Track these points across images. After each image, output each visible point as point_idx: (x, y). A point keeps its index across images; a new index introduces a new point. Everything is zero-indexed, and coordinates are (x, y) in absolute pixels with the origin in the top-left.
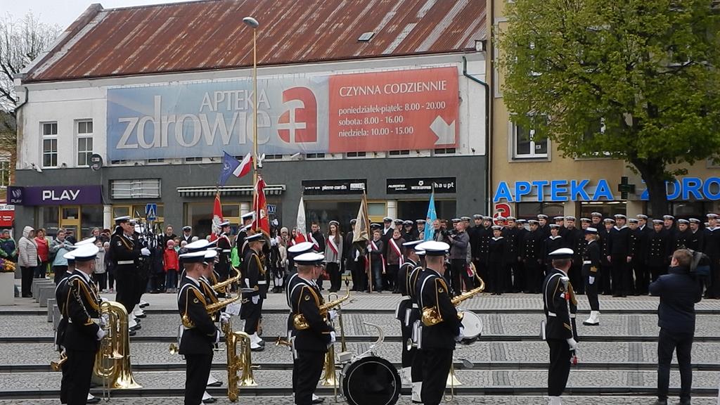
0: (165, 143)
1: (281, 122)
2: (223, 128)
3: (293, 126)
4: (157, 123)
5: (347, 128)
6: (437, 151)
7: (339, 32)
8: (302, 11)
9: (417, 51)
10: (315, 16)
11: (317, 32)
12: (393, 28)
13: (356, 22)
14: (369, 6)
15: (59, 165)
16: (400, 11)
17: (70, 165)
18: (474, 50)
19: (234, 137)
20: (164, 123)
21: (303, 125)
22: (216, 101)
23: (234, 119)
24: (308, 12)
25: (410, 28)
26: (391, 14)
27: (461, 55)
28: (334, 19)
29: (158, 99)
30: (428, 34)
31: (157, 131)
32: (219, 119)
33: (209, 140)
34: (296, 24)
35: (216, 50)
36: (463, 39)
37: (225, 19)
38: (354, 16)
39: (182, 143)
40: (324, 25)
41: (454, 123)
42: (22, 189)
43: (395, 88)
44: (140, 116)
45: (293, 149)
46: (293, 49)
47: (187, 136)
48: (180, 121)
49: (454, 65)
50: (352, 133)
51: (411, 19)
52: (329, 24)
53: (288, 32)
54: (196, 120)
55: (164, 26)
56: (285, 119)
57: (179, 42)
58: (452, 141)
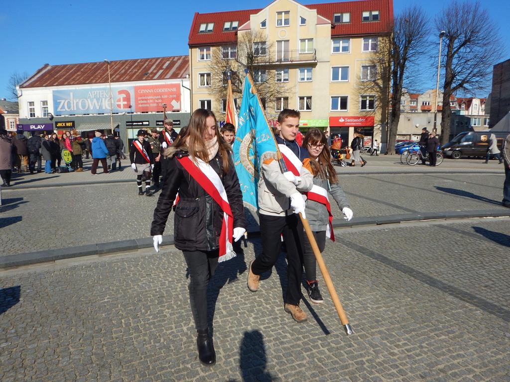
0: (75, 109)
1: (118, 101)
2: (96, 104)
3: (122, 103)
4: (72, 102)
5: (142, 104)
6: (173, 111)
7: (136, 72)
8: (122, 66)
9: (165, 78)
10: (127, 68)
11: (128, 72)
12: (155, 71)
13: (141, 69)
14: (146, 65)
15: (36, 117)
16: (157, 66)
17: (40, 117)
18: (186, 78)
19: (101, 107)
20: (75, 102)
21: (126, 103)
22: (93, 95)
23: (100, 101)
24: (124, 66)
25: (161, 71)
26: (154, 67)
27: (181, 79)
28: (134, 68)
29: (71, 94)
30: (168, 73)
31: (72, 105)
32: (95, 101)
33: (92, 108)
34: (120, 70)
35: (92, 78)
36: (181, 75)
37: (94, 68)
38: (141, 67)
39: (82, 109)
40: (130, 70)
41: (179, 102)
42: (22, 125)
43: (158, 90)
44: (65, 100)
45: (123, 111)
46: (120, 77)
47: (84, 107)
48: (81, 101)
49: (179, 82)
50: (143, 105)
51: (161, 68)
52: (132, 70)
53: (118, 72)
54: (86, 101)
55: (72, 70)
56: (119, 100)
57: (78, 75)
58: (179, 108)
